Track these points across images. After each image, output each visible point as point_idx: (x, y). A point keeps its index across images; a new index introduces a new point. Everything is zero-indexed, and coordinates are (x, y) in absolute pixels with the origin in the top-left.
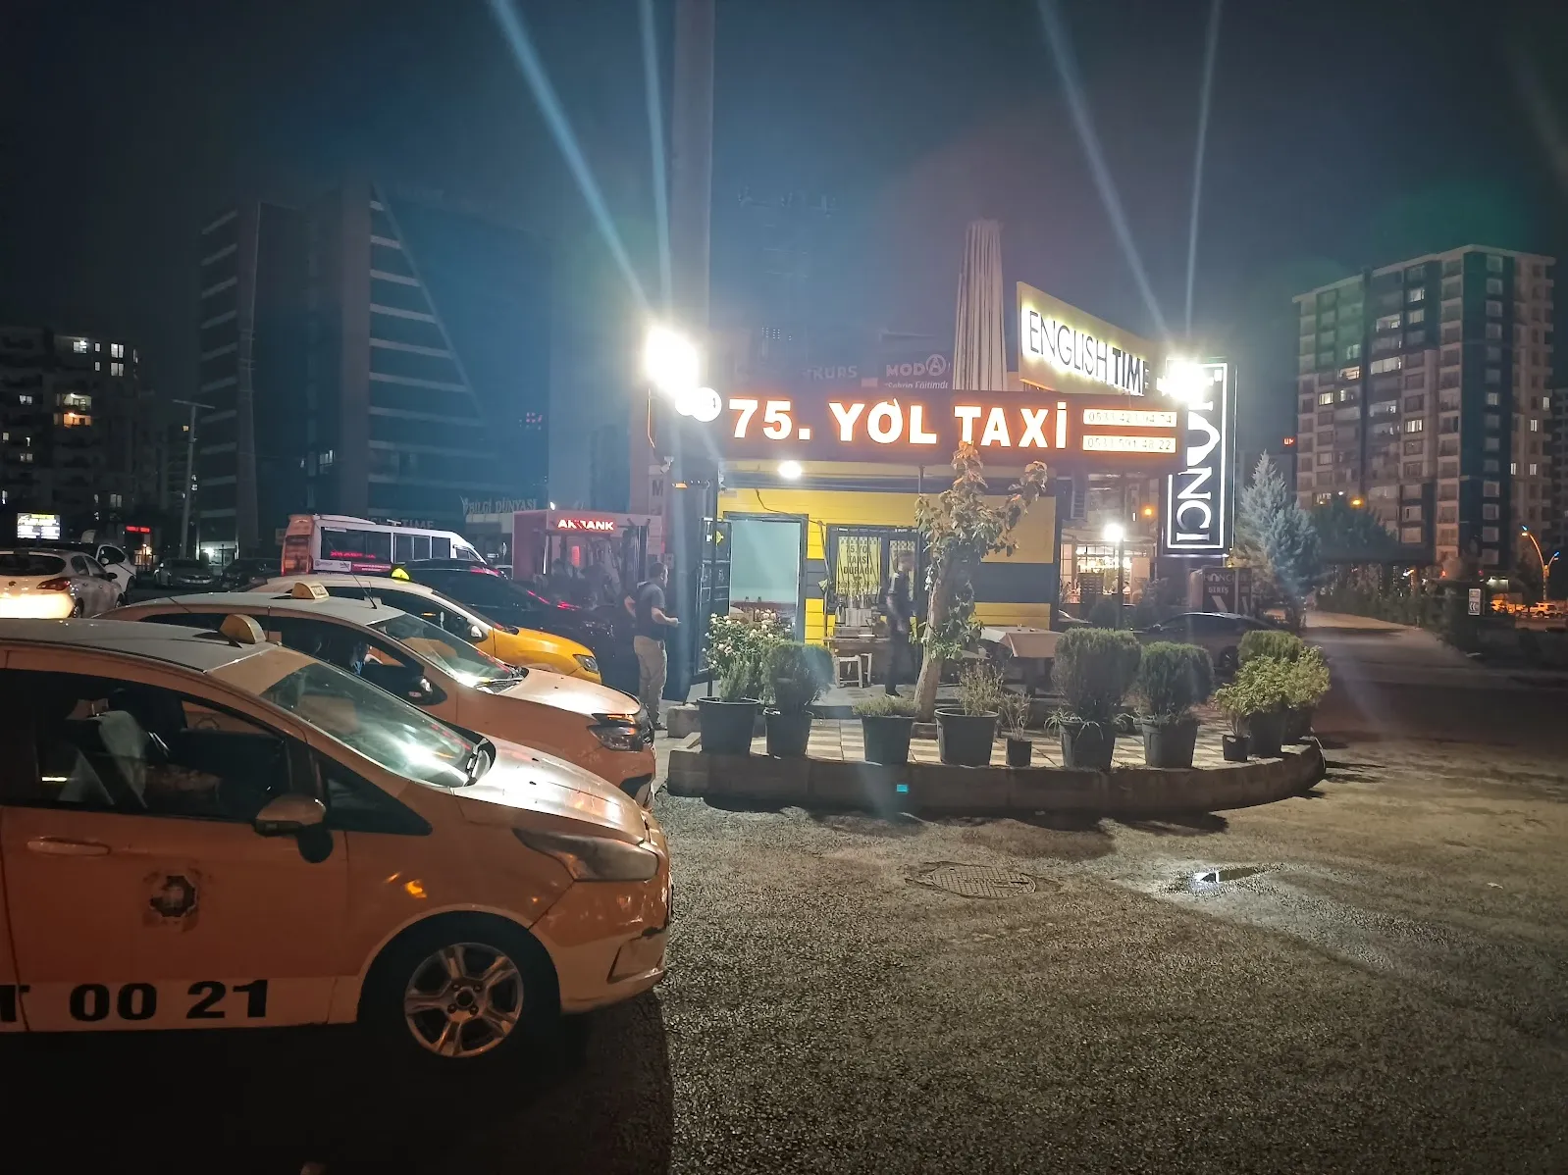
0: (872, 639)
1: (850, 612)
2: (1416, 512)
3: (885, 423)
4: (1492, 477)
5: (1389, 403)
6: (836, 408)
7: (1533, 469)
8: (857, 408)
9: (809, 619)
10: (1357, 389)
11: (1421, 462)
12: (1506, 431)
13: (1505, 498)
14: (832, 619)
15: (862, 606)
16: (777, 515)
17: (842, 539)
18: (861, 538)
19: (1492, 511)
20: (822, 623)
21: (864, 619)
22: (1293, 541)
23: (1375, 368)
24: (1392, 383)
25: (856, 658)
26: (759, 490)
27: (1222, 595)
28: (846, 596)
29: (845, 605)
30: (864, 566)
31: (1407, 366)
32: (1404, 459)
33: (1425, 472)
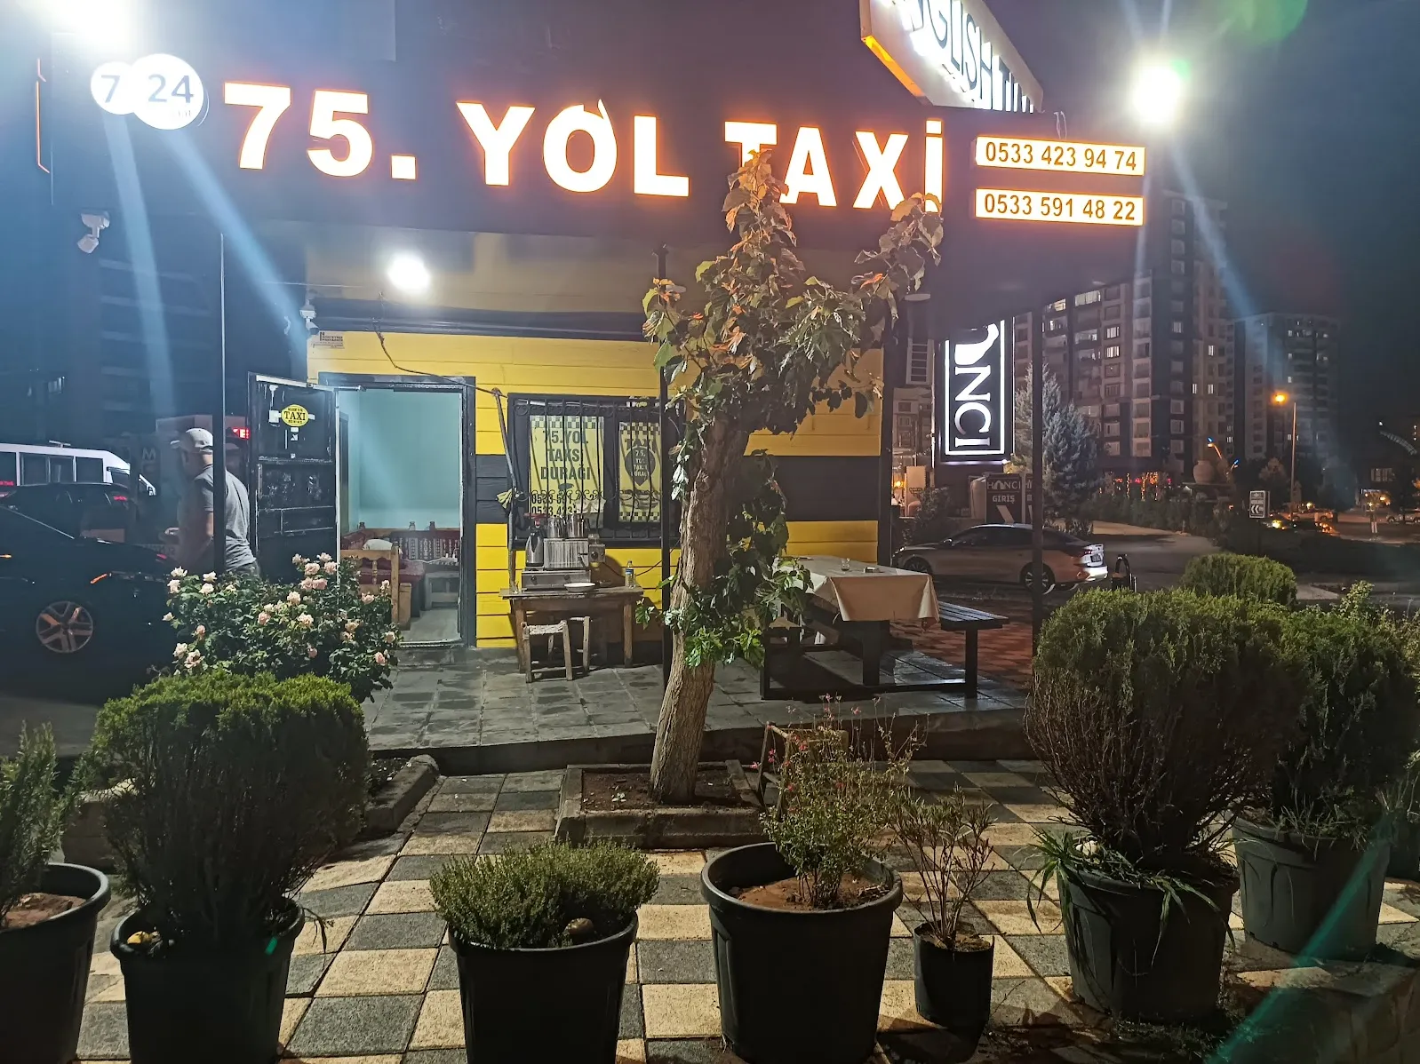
0: (588, 591)
1: (550, 544)
2: (1115, 427)
3: (580, 151)
4: (1178, 396)
5: (1091, 331)
6: (474, 114)
7: (1211, 388)
8: (519, 116)
9: (482, 558)
10: (1064, 319)
11: (1119, 383)
12: (1188, 356)
13: (1188, 415)
14: (521, 555)
15: (572, 534)
16: (419, 379)
17: (536, 419)
18: (569, 418)
19: (1177, 426)
20: (506, 565)
21: (576, 557)
22: (1070, 446)
23: (1079, 300)
24: (1092, 314)
25: (560, 627)
26: (384, 334)
27: (1009, 506)
28: (545, 517)
29: (544, 534)
30: (577, 465)
31: (1105, 298)
32: (1105, 381)
33: (1122, 393)
